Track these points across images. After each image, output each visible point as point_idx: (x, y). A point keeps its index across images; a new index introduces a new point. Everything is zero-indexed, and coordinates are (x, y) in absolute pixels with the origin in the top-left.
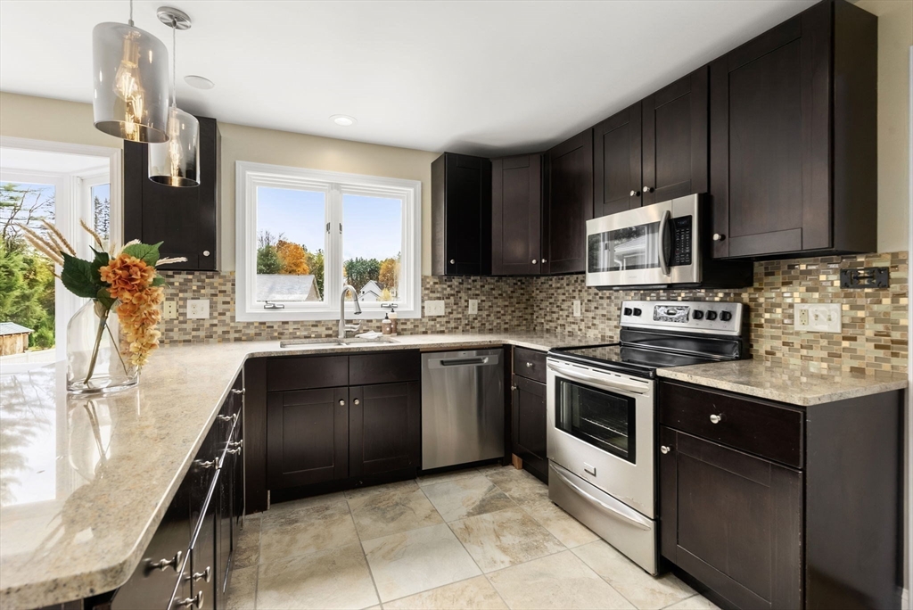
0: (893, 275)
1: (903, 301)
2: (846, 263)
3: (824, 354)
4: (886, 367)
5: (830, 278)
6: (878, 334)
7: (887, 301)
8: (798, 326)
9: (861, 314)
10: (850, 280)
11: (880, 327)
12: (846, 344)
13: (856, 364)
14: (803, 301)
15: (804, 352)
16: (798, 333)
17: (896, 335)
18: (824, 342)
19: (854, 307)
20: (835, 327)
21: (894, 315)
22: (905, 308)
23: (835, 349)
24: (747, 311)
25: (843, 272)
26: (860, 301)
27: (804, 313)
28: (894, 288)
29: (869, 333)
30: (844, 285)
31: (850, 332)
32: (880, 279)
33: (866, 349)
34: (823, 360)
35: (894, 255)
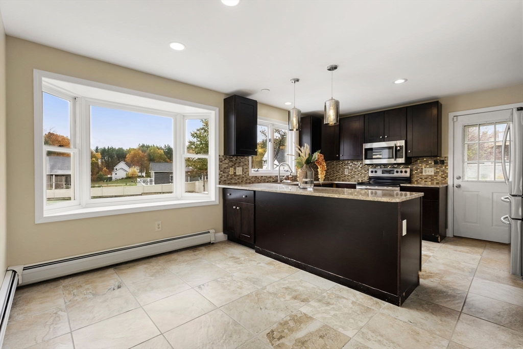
0: (445, 162)
1: (447, 167)
2: (435, 159)
3: (430, 180)
4: (444, 182)
5: (431, 162)
6: (442, 174)
7: (444, 167)
8: (424, 174)
9: (438, 170)
10: (436, 163)
11: (442, 173)
12: (435, 177)
13: (437, 182)
14: (425, 168)
15: (425, 180)
16: (424, 175)
17: (446, 175)
18: (430, 177)
19: (437, 169)
20: (433, 174)
21: (445, 170)
22: (448, 169)
23: (433, 179)
24: (411, 171)
25: (434, 161)
26: (438, 167)
27: (425, 170)
28: (445, 164)
29: (440, 174)
30: (435, 164)
31: (436, 175)
32: (443, 162)
33: (439, 178)
34: (430, 181)
35: (445, 157)
